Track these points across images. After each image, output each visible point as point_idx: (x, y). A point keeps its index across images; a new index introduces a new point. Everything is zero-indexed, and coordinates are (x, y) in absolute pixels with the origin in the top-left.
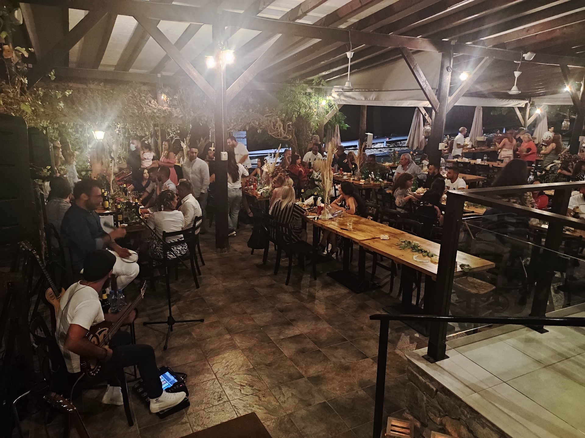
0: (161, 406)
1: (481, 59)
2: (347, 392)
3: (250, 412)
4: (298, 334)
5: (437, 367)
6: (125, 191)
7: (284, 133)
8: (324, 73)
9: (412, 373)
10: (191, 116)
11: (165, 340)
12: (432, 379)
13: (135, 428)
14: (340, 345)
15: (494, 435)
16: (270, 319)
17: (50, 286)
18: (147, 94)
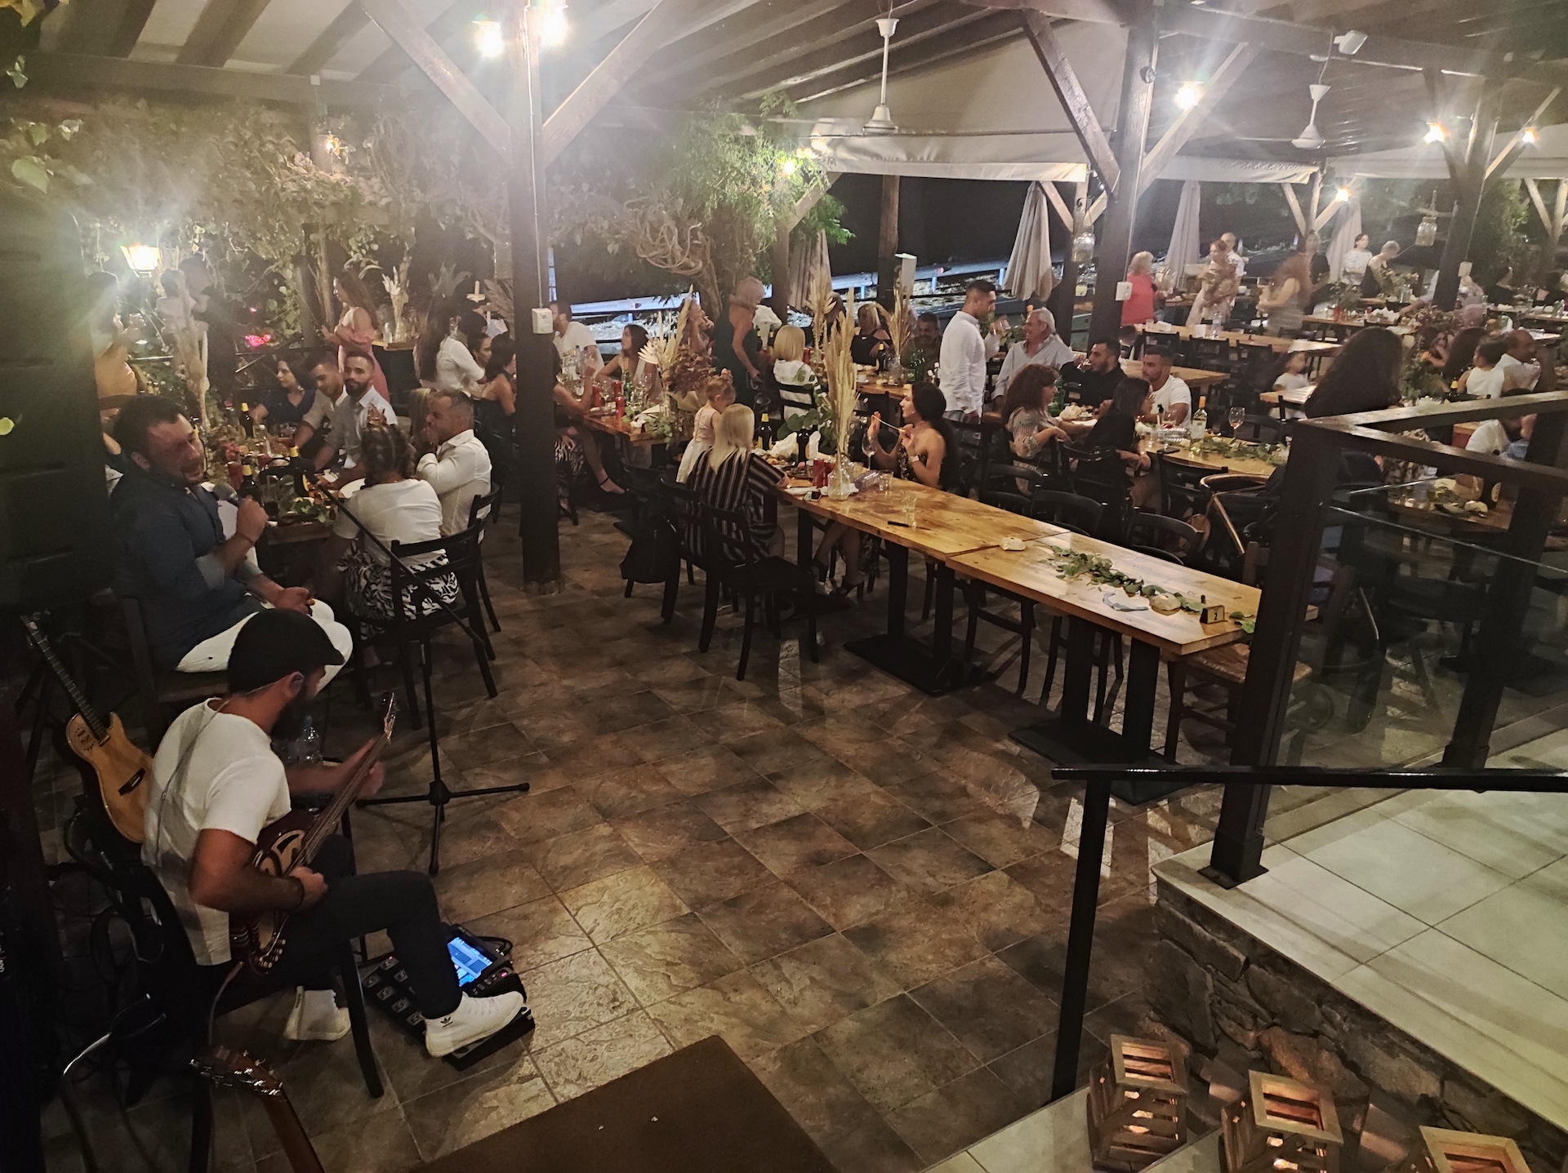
0: (460, 1037)
1: (1230, 48)
2: (957, 965)
3: (706, 1036)
4: (797, 814)
5: (1243, 899)
6: (248, 423)
7: (683, 254)
8: (791, 82)
9: (1171, 916)
10: (413, 201)
11: (429, 848)
12: (1233, 932)
13: (390, 1100)
14: (914, 838)
15: (1423, 1073)
16: (714, 777)
17: (76, 710)
18: (279, 136)
